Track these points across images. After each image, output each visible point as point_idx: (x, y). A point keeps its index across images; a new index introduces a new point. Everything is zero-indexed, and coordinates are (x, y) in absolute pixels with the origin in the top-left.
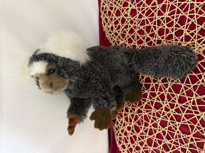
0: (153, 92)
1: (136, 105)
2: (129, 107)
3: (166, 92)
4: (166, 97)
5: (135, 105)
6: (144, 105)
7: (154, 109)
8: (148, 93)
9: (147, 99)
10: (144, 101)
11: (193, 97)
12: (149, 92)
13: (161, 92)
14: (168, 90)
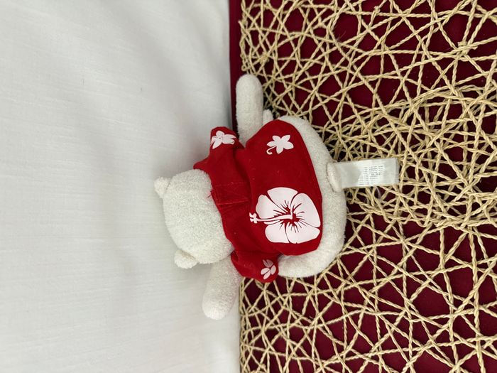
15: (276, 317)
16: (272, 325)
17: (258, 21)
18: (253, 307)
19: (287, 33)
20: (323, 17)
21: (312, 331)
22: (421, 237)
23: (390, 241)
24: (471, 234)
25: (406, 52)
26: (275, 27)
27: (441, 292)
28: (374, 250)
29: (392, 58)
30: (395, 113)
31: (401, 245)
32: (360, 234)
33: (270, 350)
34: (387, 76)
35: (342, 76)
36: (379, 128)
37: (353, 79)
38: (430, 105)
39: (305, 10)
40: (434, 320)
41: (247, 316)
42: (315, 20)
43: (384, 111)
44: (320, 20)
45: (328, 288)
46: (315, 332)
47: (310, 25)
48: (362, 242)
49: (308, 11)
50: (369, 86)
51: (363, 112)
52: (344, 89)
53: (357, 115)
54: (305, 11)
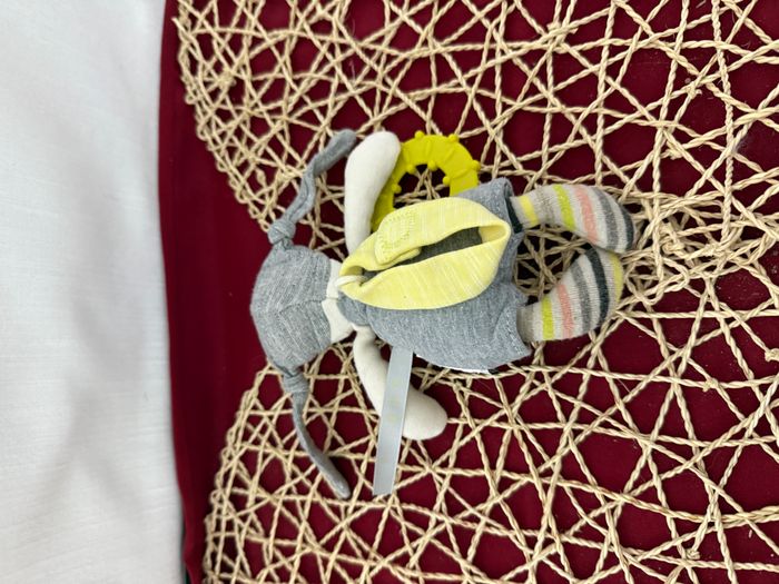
0: (470, 473)
1: (366, 547)
2: (325, 554)
3: (547, 481)
4: (547, 509)
5: (360, 547)
6: (415, 550)
7: (471, 573)
8: (443, 476)
9: (434, 516)
10: (417, 525)
11: (707, 518)
12: (449, 472)
13: (514, 476)
14: (557, 469)
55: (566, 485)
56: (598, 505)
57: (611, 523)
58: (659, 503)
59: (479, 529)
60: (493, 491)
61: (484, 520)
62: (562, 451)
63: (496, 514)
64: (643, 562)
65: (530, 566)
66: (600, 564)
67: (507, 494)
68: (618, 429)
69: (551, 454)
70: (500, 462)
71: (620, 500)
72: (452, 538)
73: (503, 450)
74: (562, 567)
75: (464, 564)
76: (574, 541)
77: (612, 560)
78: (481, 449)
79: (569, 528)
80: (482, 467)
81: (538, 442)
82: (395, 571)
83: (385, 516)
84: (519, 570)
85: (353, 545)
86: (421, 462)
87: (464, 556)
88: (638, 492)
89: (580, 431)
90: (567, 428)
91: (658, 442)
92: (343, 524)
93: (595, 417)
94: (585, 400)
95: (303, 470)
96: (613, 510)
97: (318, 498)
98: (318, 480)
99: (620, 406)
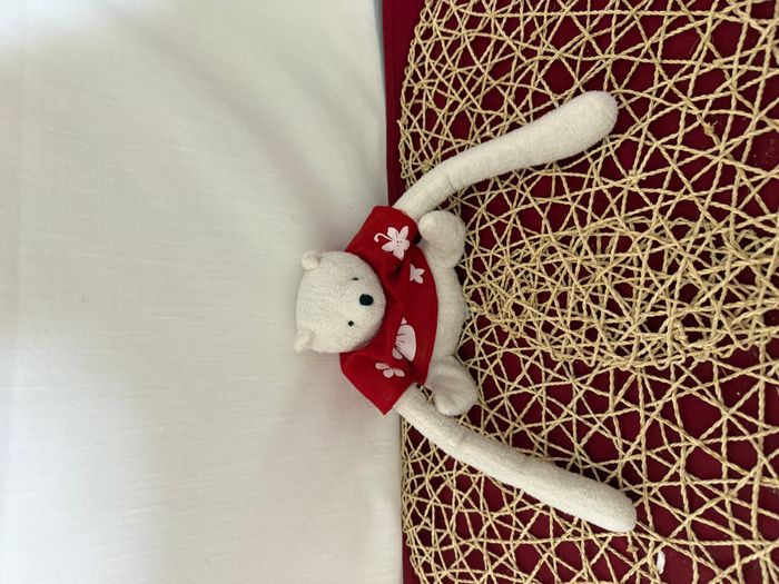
15: (441, 464)
16: (437, 473)
17: (420, 121)
18: (416, 452)
19: (451, 139)
20: (493, 124)
21: (480, 478)
22: (591, 377)
23: (560, 380)
24: (639, 375)
25: (577, 175)
26: (438, 132)
27: (611, 437)
28: (543, 389)
29: (564, 180)
30: (566, 240)
31: (571, 385)
32: (529, 371)
33: (435, 501)
34: (557, 200)
35: (511, 194)
36: (549, 256)
37: (522, 200)
38: (601, 235)
39: (472, 114)
40: (604, 466)
41: (410, 461)
42: (482, 127)
43: (552, 238)
44: (488, 128)
45: (495, 431)
46: (483, 480)
47: (477, 132)
48: (531, 381)
49: (475, 116)
50: (538, 209)
51: (532, 238)
52: (513, 211)
53: (526, 240)
54: (472, 116)
55: (661, 422)
56: (680, 441)
57: (684, 454)
58: (720, 453)
59: (595, 428)
60: (611, 409)
61: (599, 424)
62: (666, 399)
63: (608, 423)
64: (696, 486)
65: (621, 462)
66: (667, 477)
67: (619, 413)
68: (709, 398)
69: (658, 397)
70: (622, 392)
71: (695, 443)
72: (574, 428)
73: (626, 386)
74: (641, 470)
75: (577, 446)
76: (654, 457)
77: (676, 477)
78: (612, 379)
79: (654, 448)
80: (608, 391)
81: (651, 388)
82: (529, 434)
83: (534, 399)
84: (612, 462)
85: (508, 410)
86: (568, 375)
87: (579, 442)
88: (709, 442)
89: (683, 391)
90: (675, 386)
91: (734, 415)
92: (505, 395)
93: (696, 385)
94: (693, 372)
95: (487, 354)
96: (688, 447)
97: (493, 373)
98: (495, 362)
99: (716, 383)
